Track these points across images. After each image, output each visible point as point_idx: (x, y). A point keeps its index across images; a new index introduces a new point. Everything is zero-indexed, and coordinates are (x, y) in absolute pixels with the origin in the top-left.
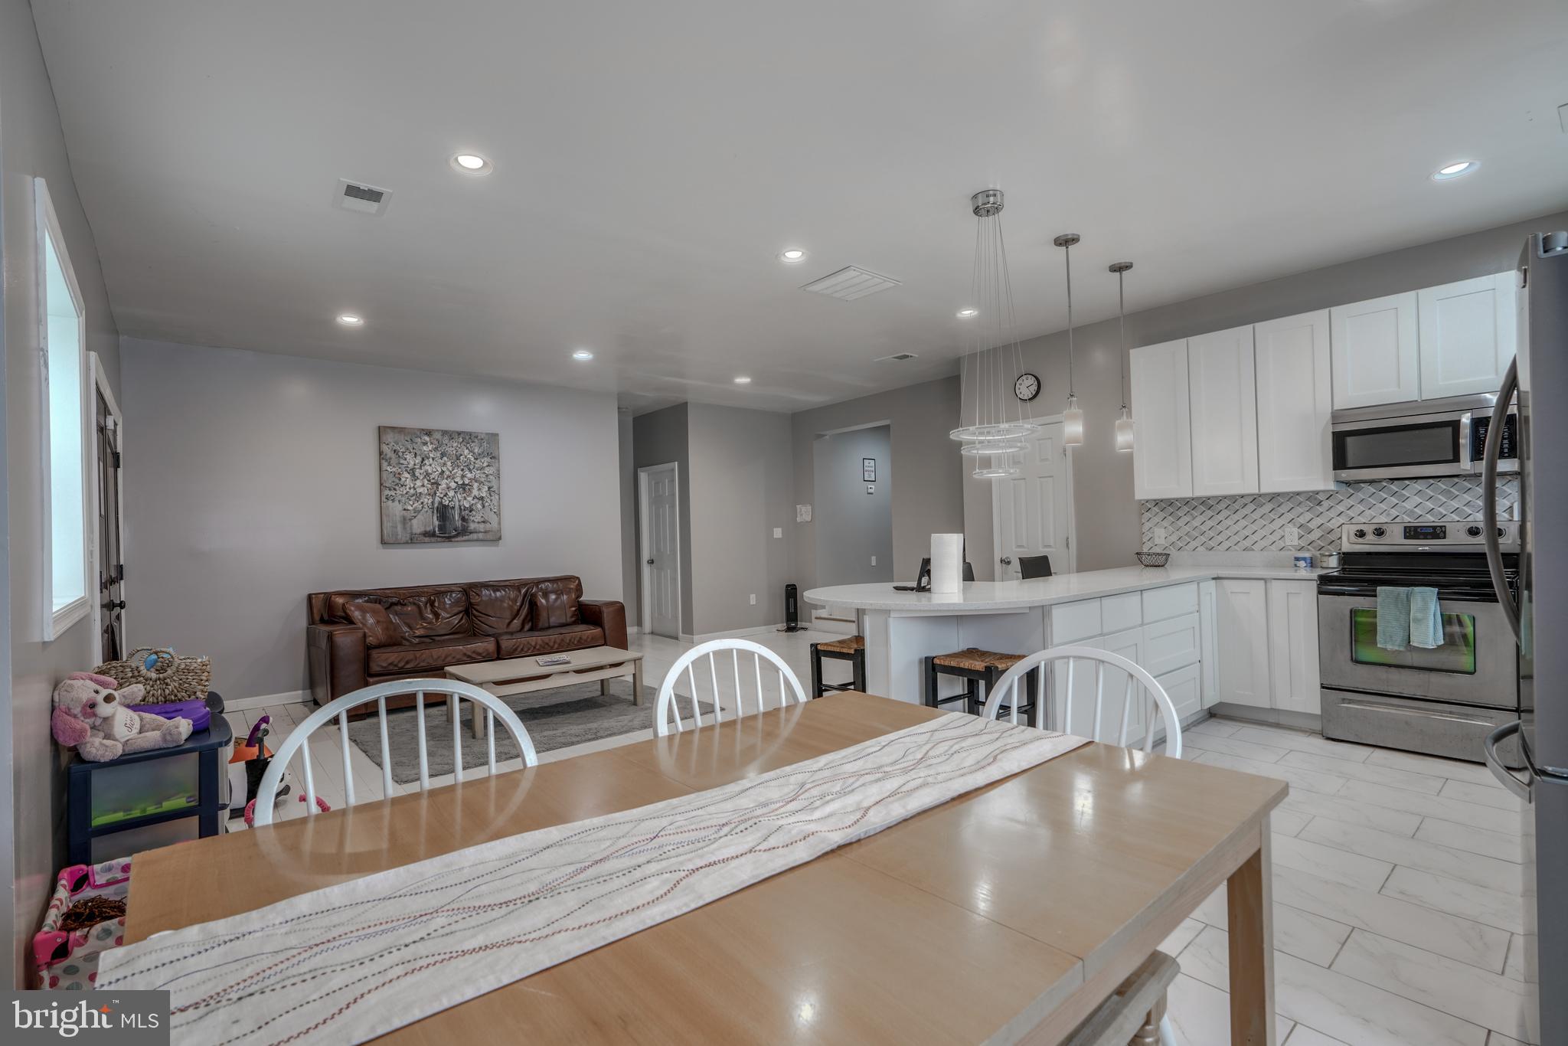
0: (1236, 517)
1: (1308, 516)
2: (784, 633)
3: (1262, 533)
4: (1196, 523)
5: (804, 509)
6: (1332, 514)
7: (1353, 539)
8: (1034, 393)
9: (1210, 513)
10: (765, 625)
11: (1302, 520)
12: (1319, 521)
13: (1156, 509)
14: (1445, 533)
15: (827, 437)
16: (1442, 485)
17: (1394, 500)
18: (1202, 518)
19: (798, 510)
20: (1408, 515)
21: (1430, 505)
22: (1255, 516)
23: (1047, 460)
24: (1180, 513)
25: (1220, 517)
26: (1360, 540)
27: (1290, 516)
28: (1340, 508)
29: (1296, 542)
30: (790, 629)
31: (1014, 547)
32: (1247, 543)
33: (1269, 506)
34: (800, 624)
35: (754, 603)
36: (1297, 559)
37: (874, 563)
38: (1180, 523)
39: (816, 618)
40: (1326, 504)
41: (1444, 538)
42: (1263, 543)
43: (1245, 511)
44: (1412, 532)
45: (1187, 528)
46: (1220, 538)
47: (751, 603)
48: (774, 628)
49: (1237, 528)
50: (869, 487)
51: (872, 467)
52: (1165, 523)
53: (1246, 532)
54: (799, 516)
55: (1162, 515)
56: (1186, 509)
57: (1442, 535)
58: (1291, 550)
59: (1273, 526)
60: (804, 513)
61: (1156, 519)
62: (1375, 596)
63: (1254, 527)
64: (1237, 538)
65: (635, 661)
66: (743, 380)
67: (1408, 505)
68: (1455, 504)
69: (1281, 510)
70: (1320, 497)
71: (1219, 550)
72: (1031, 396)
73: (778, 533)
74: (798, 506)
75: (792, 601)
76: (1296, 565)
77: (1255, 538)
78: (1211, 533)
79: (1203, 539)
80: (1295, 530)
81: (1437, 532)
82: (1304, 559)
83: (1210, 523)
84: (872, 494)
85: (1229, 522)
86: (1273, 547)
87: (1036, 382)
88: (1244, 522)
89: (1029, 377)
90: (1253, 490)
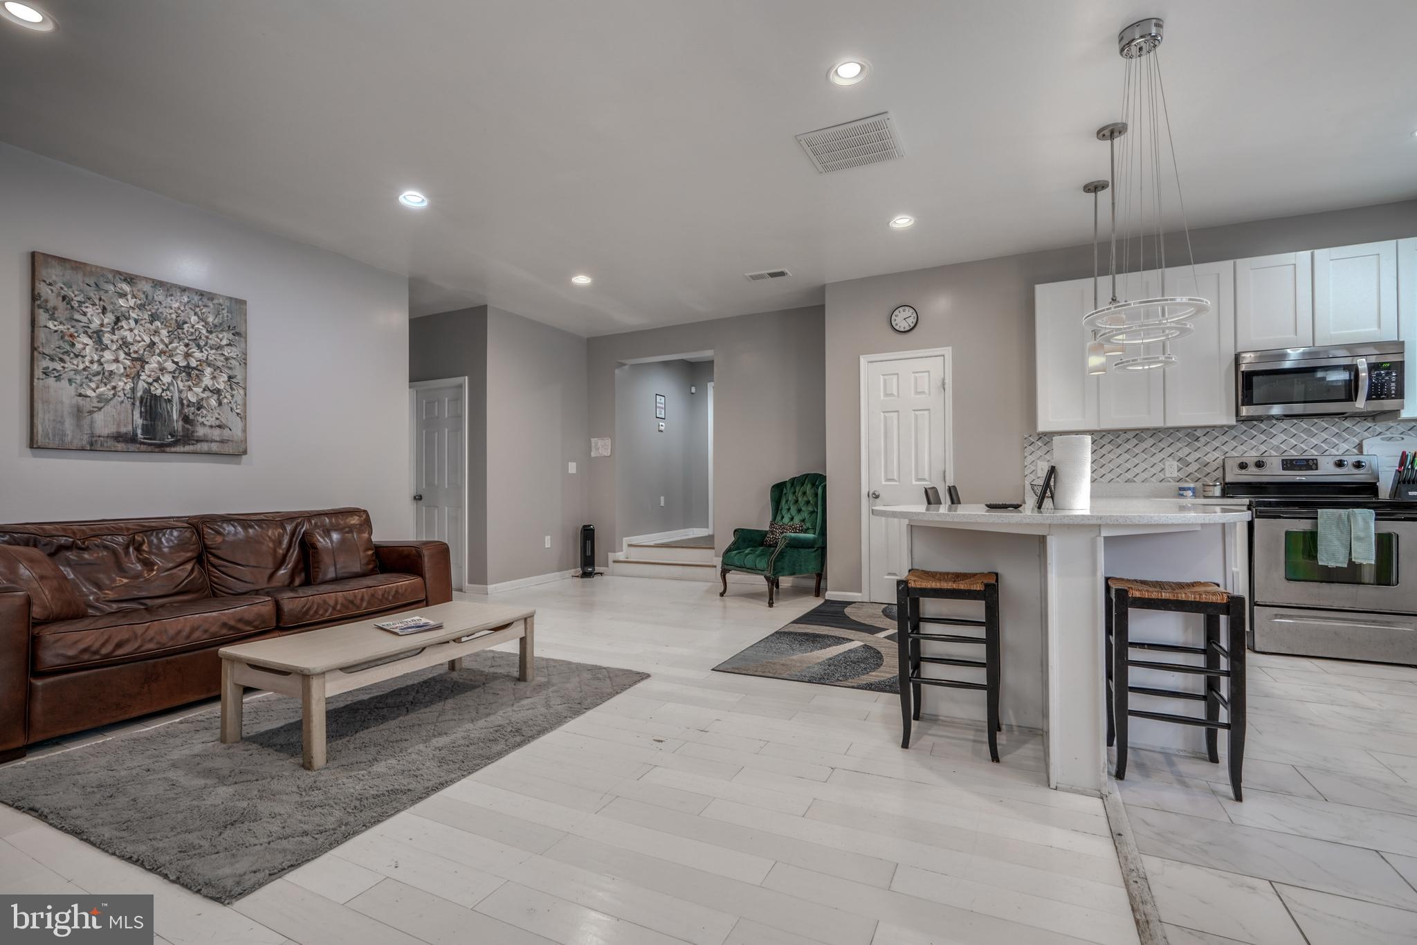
0: (1119, 451)
1: (1187, 450)
2: (579, 579)
3: (1144, 466)
5: (600, 443)
6: (1207, 449)
7: (1238, 471)
8: (912, 325)
10: (560, 570)
11: (1180, 454)
12: (1197, 455)
13: (1039, 443)
14: (1317, 465)
15: (627, 367)
16: (1304, 424)
17: (1263, 437)
19: (593, 445)
20: (1275, 451)
21: (1293, 441)
22: (1136, 450)
23: (923, 392)
26: (1244, 471)
27: (1170, 450)
28: (1216, 443)
29: (1175, 474)
30: (586, 575)
31: (883, 480)
32: (1129, 475)
33: (1151, 441)
34: (598, 569)
35: (549, 546)
36: (1181, 489)
37: (662, 504)
39: (615, 562)
40: (1203, 440)
41: (1317, 469)
42: (1144, 475)
43: (1127, 446)
44: (1289, 464)
47: (547, 546)
48: (572, 571)
49: (1119, 461)
50: (661, 424)
51: (662, 404)
53: (1128, 465)
54: (593, 449)
55: (1045, 448)
57: (1314, 467)
58: (1170, 482)
59: (1153, 460)
60: (602, 447)
61: (1039, 453)
62: (1317, 518)
63: (1136, 461)
64: (1119, 471)
65: (525, 619)
67: (1275, 442)
68: (1314, 441)
69: (1161, 445)
70: (1198, 433)
71: (1102, 482)
72: (907, 328)
73: (572, 468)
74: (593, 440)
75: (589, 543)
76: (1182, 495)
77: (1136, 470)
80: (1175, 464)
81: (1310, 464)
82: (1189, 489)
84: (662, 431)
85: (1112, 456)
86: (1153, 479)
87: (915, 315)
88: (1127, 456)
89: (907, 308)
90: (1159, 423)
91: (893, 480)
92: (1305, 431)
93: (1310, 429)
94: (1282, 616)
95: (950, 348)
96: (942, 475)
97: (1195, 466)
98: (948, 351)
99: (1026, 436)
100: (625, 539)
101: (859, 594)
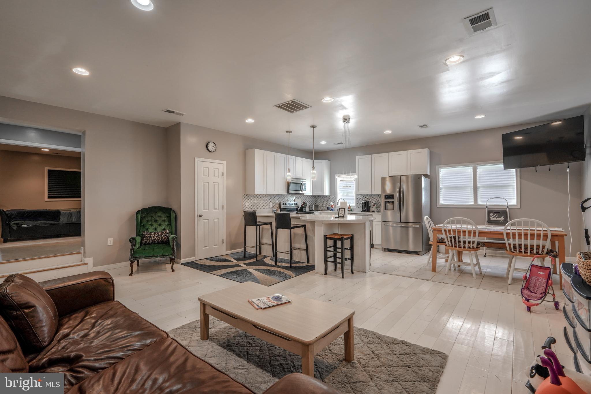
0: (262, 200)
3: (266, 204)
4: (255, 201)
8: (214, 150)
9: (258, 199)
11: (272, 201)
12: (275, 201)
13: (247, 197)
23: (216, 176)
24: (252, 198)
25: (259, 200)
31: (203, 209)
32: (264, 207)
38: (252, 201)
41: (292, 205)
42: (266, 207)
43: (264, 199)
44: (289, 204)
45: (253, 203)
46: (259, 206)
49: (262, 203)
52: (248, 201)
53: (264, 204)
55: (248, 199)
56: (253, 197)
59: (268, 203)
63: (265, 203)
69: (269, 199)
70: (275, 196)
72: (212, 151)
77: (265, 205)
79: (256, 206)
82: (275, 210)
83: (258, 201)
86: (268, 208)
87: (215, 146)
88: (263, 201)
89: (212, 143)
91: (206, 209)
95: (225, 162)
96: (222, 207)
97: (274, 204)
98: (224, 162)
99: (244, 194)
101: (194, 258)
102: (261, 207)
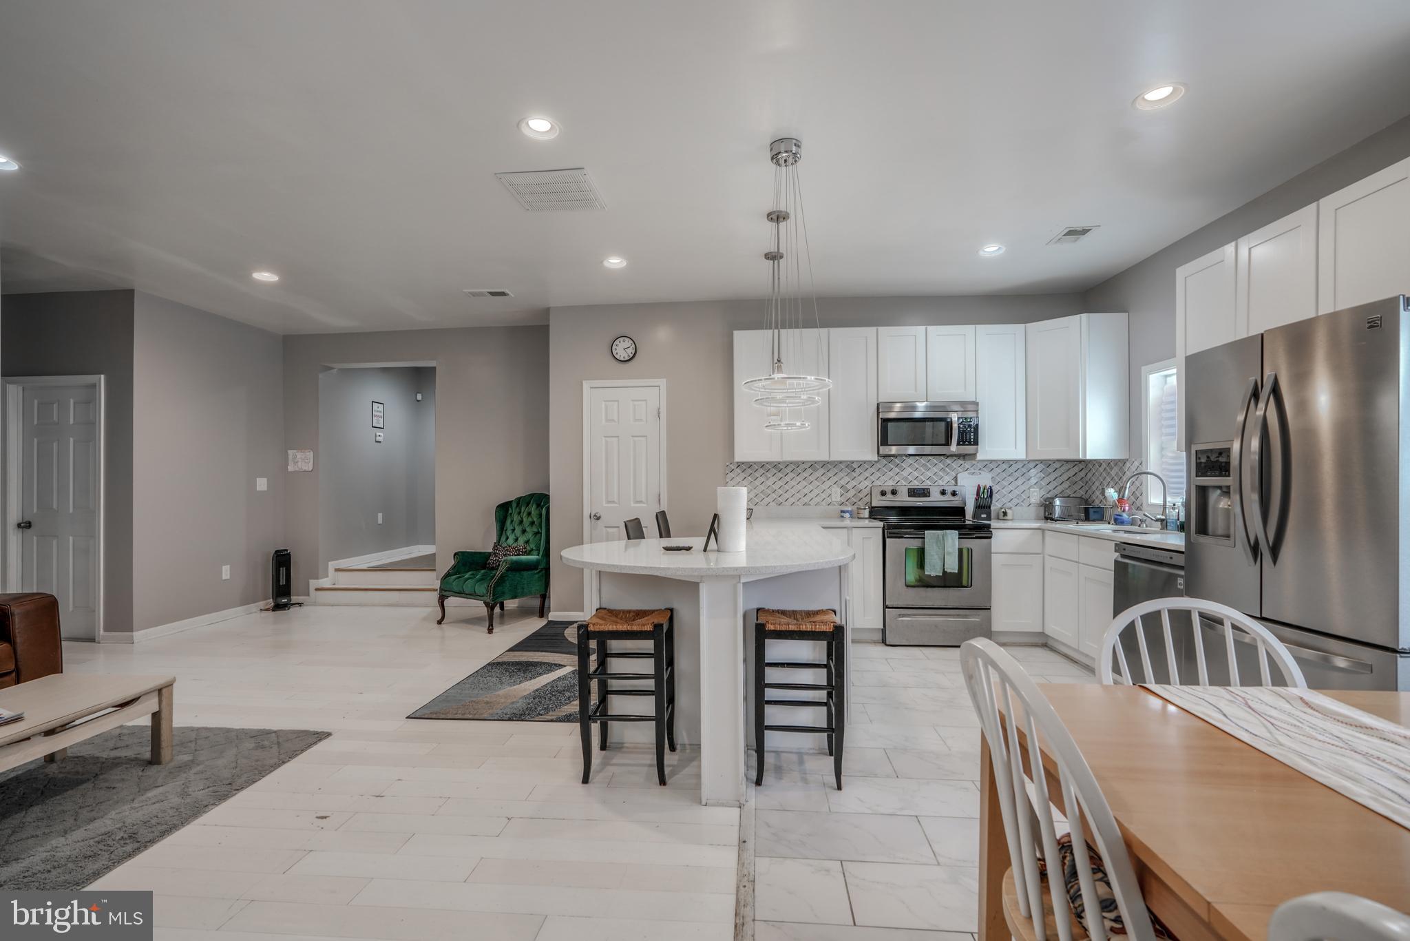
0: (799, 479)
1: (847, 479)
2: (271, 614)
3: (816, 491)
4: (769, 483)
5: (299, 455)
6: (861, 478)
7: (880, 497)
8: (631, 355)
9: (780, 475)
10: (242, 604)
11: (843, 482)
12: (854, 483)
13: (738, 470)
14: (929, 493)
15: (335, 371)
16: (923, 460)
17: (897, 470)
18: (774, 479)
19: (290, 457)
20: (905, 481)
21: (916, 474)
22: (811, 478)
23: (641, 420)
24: (757, 474)
25: (787, 478)
26: (884, 498)
27: (835, 479)
28: (867, 474)
29: (839, 499)
30: (278, 607)
31: (604, 502)
32: (806, 500)
33: (822, 471)
34: (294, 599)
35: (228, 577)
36: (843, 512)
37: (380, 521)
38: (757, 482)
39: (317, 590)
40: (858, 471)
41: (929, 496)
42: (817, 500)
43: (805, 474)
44: (913, 493)
45: (762, 487)
46: (786, 496)
47: (224, 577)
48: (262, 604)
49: (799, 487)
50: (378, 434)
51: (380, 412)
53: (806, 491)
54: (290, 462)
55: (743, 475)
56: (762, 471)
57: (928, 494)
58: (834, 505)
59: (824, 487)
60: (301, 461)
61: (738, 479)
62: (924, 538)
63: (811, 487)
64: (799, 496)
65: (160, 691)
66: (265, 276)
67: (905, 473)
68: (929, 474)
69: (829, 474)
70: (855, 466)
72: (627, 358)
73: (262, 484)
74: (290, 452)
75: (283, 570)
76: (842, 517)
77: (812, 495)
78: (781, 492)
79: (774, 496)
80: (839, 490)
81: (925, 493)
82: (847, 512)
83: (780, 483)
84: (380, 442)
85: (793, 483)
86: (823, 503)
87: (633, 346)
88: (804, 483)
89: (627, 339)
90: (826, 458)
91: (613, 502)
92: (924, 465)
93: (926, 465)
94: (904, 616)
95: (665, 380)
96: (658, 496)
97: (852, 493)
98: (662, 382)
99: (727, 464)
100: (330, 563)
101: (581, 614)
102: (791, 500)
